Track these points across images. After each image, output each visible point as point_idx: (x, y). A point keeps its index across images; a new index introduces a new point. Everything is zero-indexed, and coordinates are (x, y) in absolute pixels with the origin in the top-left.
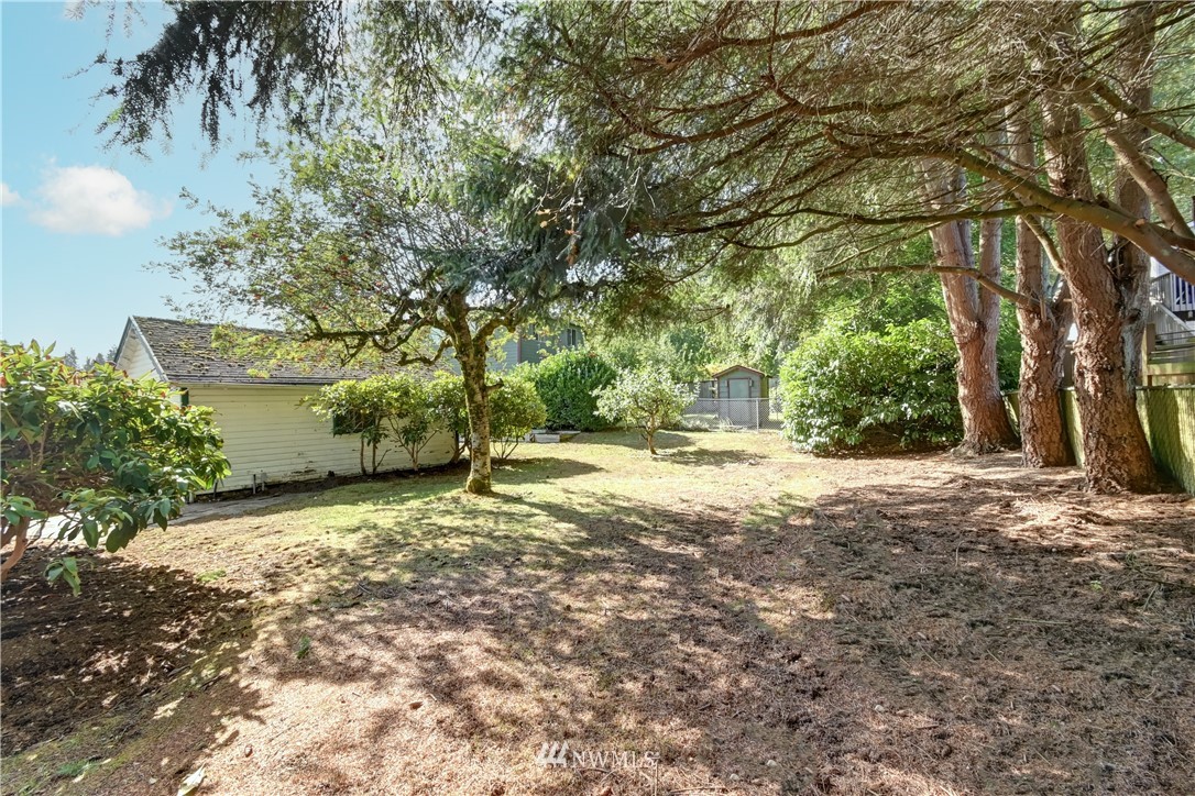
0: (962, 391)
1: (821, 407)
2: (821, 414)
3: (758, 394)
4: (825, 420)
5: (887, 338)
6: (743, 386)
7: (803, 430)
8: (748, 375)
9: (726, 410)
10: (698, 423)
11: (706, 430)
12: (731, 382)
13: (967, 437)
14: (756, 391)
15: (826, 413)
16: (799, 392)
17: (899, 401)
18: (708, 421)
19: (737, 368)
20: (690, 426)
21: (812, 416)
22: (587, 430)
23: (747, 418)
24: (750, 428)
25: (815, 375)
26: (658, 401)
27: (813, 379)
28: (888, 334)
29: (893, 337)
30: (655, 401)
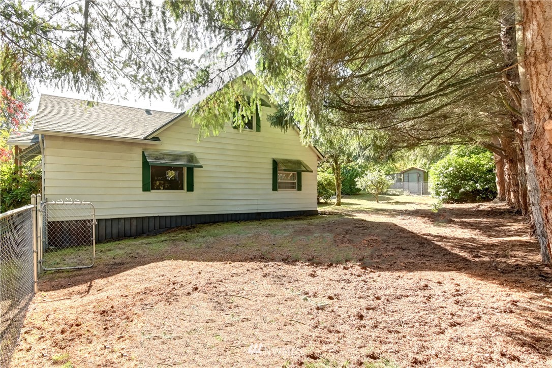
0: (497, 180)
1: (445, 185)
2: (445, 187)
3: (422, 180)
4: (446, 190)
5: (472, 159)
6: (415, 176)
7: (438, 194)
8: (417, 171)
9: (407, 187)
10: (394, 192)
11: (398, 195)
12: (409, 174)
13: (498, 196)
14: (422, 178)
15: (447, 187)
16: (436, 179)
17: (476, 182)
18: (399, 192)
19: (412, 169)
20: (391, 193)
21: (441, 188)
22: (347, 194)
23: (416, 190)
24: (418, 195)
25: (443, 173)
26: (381, 183)
27: (442, 174)
28: (472, 158)
29: (474, 159)
30: (379, 182)
